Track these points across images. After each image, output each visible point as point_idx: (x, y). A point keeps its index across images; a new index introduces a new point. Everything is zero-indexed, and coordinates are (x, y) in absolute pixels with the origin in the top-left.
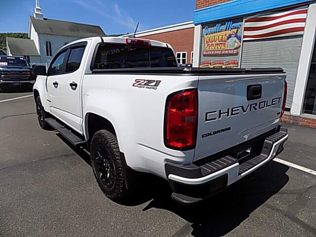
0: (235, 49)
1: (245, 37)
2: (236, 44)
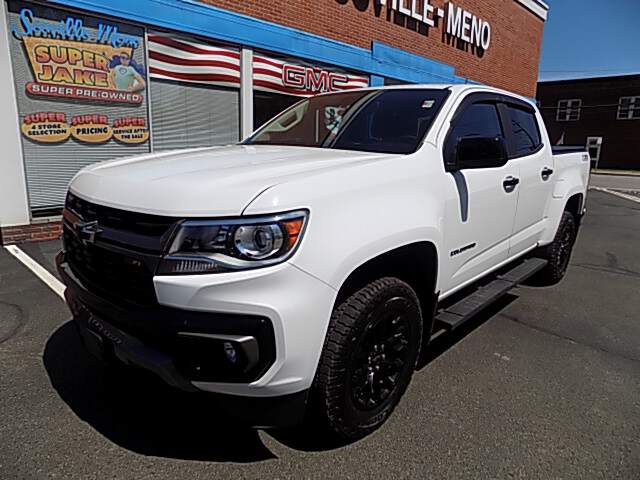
0: (134, 92)
1: (153, 70)
2: (136, 83)
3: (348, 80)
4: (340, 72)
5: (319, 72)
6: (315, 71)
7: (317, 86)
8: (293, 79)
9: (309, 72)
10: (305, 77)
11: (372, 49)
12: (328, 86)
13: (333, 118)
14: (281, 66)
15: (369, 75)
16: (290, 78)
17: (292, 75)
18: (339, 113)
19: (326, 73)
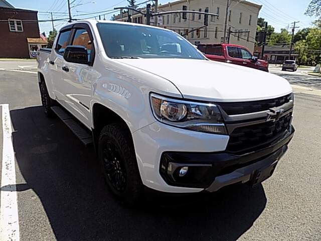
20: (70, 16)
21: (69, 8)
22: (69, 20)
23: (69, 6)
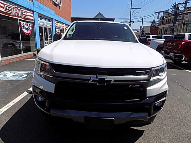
3: (27, 12)
4: (24, 9)
5: (17, 8)
6: (16, 8)
7: (17, 14)
8: (8, 10)
9: (14, 8)
10: (13, 9)
11: (33, 2)
12: (21, 14)
13: (24, 26)
14: (3, 4)
15: (33, 11)
16: (7, 9)
17: (7, 8)
18: (26, 24)
19: (20, 9)
20: (130, 20)
21: (131, 15)
22: (129, 22)
23: (131, 14)
